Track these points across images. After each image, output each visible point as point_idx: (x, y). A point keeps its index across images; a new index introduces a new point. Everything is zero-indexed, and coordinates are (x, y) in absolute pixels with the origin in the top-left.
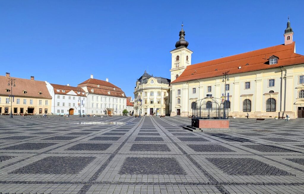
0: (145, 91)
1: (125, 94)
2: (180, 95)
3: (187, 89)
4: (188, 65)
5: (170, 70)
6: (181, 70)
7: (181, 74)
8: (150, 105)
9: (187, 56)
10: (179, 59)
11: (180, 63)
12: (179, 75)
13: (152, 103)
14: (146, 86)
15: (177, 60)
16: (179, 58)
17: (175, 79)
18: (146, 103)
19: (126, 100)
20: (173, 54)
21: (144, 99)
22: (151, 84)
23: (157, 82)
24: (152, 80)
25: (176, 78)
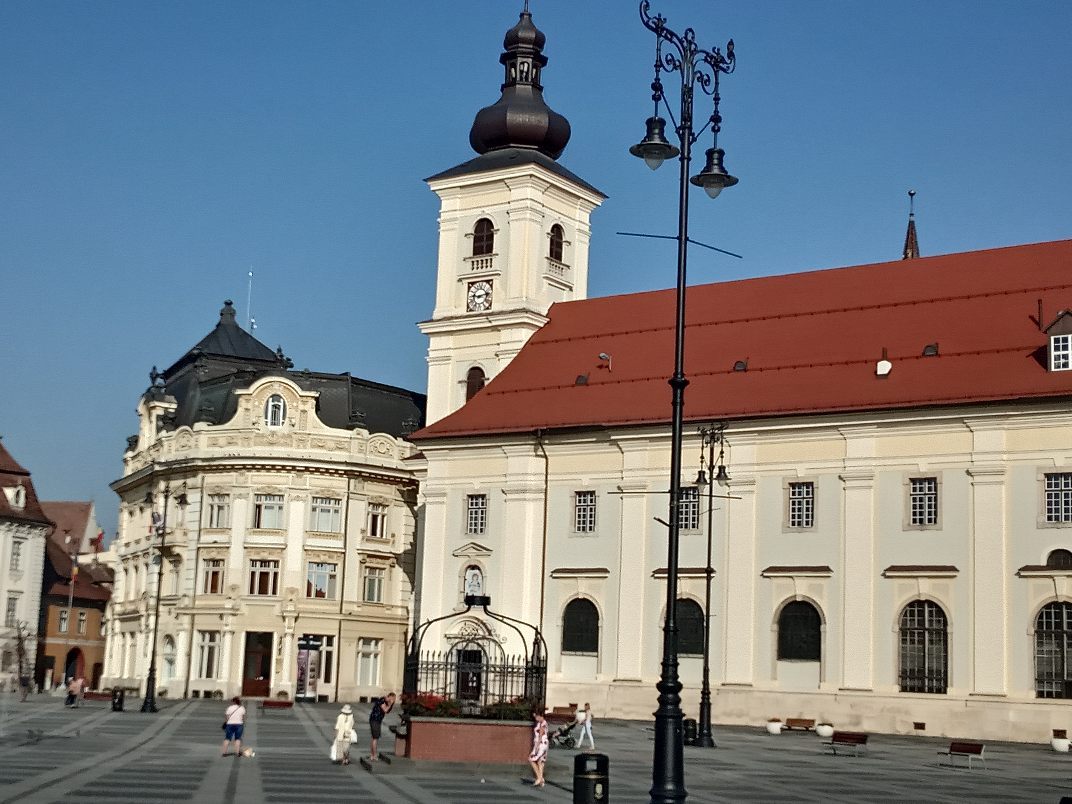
0: (212, 479)
1: (31, 495)
2: (480, 540)
3: (538, 491)
4: (565, 297)
5: (426, 328)
6: (505, 335)
7: (505, 362)
8: (244, 609)
9: (557, 230)
10: (489, 249)
11: (496, 283)
12: (491, 373)
13: (263, 591)
14: (222, 441)
15: (477, 251)
16: (491, 237)
17: (462, 402)
18: (214, 588)
19: (42, 541)
20: (446, 205)
21: (204, 554)
22: (266, 428)
23: (312, 412)
24: (276, 397)
25: (463, 391)
